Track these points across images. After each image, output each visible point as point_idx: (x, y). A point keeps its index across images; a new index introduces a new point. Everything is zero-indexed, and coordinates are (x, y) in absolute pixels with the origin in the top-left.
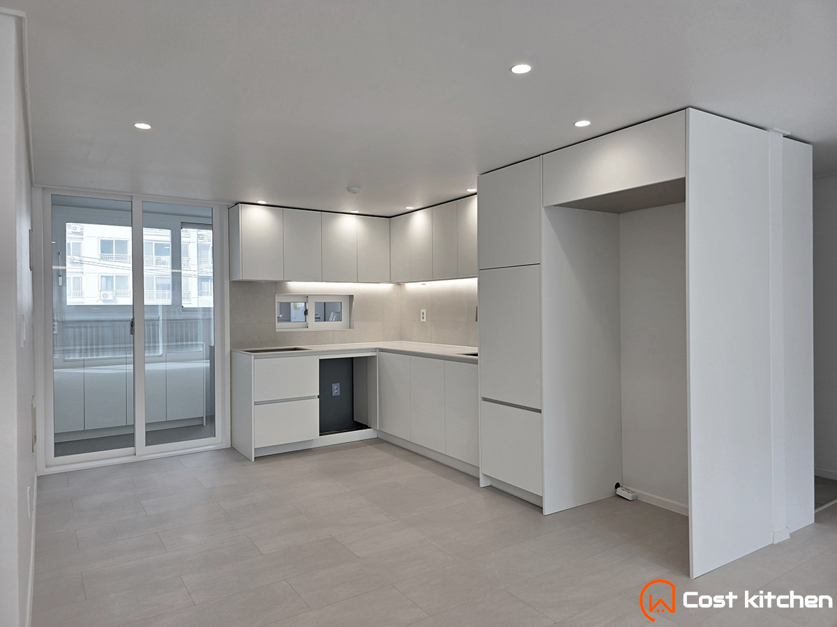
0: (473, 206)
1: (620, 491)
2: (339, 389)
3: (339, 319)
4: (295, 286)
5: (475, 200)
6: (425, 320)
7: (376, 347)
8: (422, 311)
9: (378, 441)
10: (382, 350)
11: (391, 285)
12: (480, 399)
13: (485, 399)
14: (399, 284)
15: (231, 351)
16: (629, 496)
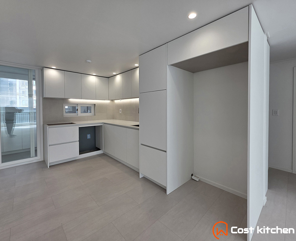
0: (138, 71)
1: (193, 177)
2: (90, 136)
3: (91, 112)
4: (72, 100)
5: (138, 69)
6: (121, 113)
7: (102, 122)
8: (120, 109)
10: (105, 123)
11: (110, 101)
12: (140, 144)
13: (142, 144)
14: (112, 100)
15: (43, 125)
16: (197, 180)
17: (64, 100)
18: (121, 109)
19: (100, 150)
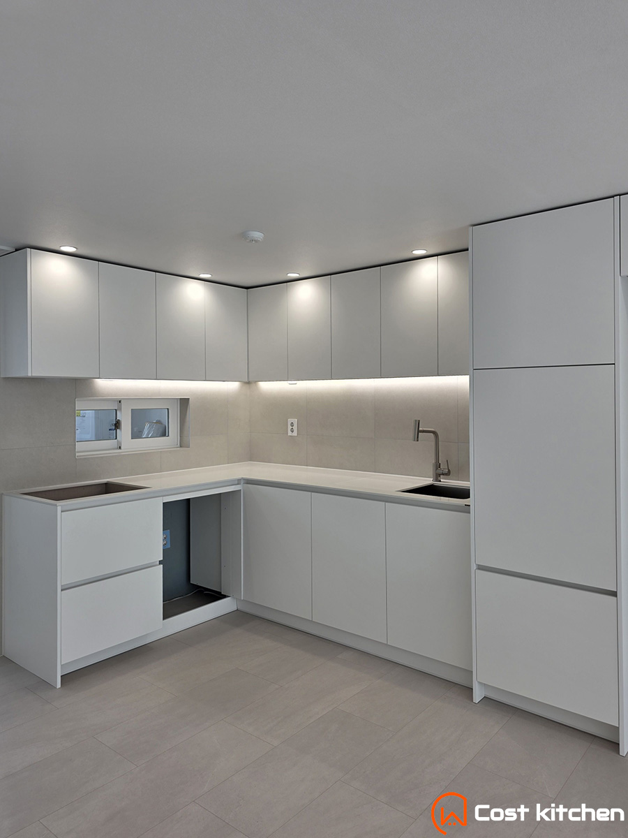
2: (169, 538)
4: (107, 385)
6: (295, 434)
7: (240, 477)
8: (290, 421)
9: (241, 618)
10: (249, 482)
11: (237, 383)
12: (474, 567)
14: (248, 382)
17: (78, 386)
18: (295, 421)
19: (225, 597)
